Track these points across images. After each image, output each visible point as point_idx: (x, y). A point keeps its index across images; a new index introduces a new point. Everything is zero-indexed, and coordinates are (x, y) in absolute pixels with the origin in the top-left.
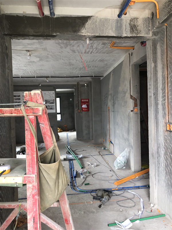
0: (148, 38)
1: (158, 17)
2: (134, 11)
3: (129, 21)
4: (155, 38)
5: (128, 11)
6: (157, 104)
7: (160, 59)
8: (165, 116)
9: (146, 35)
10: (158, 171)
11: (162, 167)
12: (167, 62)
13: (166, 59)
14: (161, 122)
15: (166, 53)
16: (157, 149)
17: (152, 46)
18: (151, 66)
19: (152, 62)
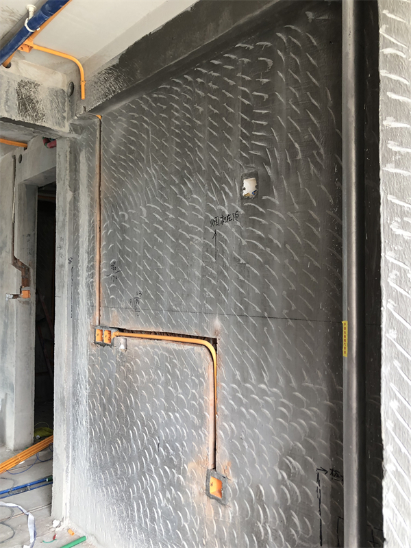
0: (60, 134)
1: (83, 97)
2: (29, 65)
3: (16, 86)
4: (76, 139)
5: (14, 61)
6: (75, 284)
7: (86, 186)
8: (93, 313)
9: (56, 128)
10: (74, 437)
11: (82, 428)
12: (100, 195)
13: (97, 189)
14: (83, 324)
15: (98, 176)
16: (74, 386)
17: (68, 153)
18: (65, 198)
19: (68, 188)
